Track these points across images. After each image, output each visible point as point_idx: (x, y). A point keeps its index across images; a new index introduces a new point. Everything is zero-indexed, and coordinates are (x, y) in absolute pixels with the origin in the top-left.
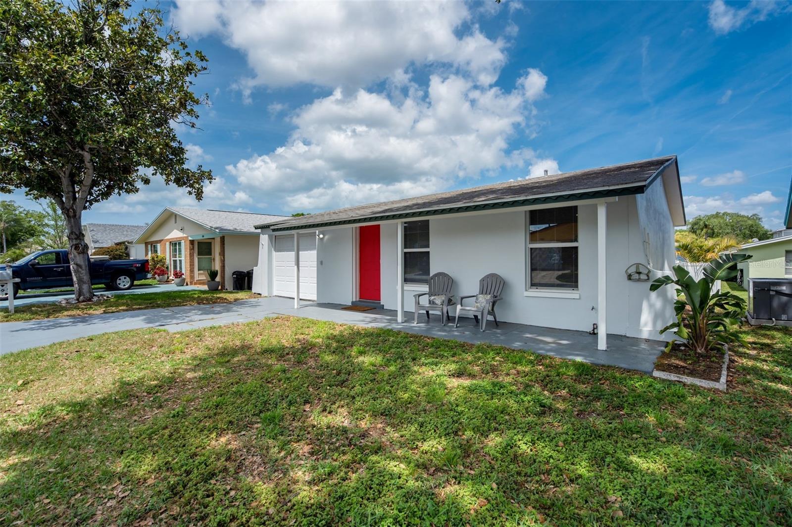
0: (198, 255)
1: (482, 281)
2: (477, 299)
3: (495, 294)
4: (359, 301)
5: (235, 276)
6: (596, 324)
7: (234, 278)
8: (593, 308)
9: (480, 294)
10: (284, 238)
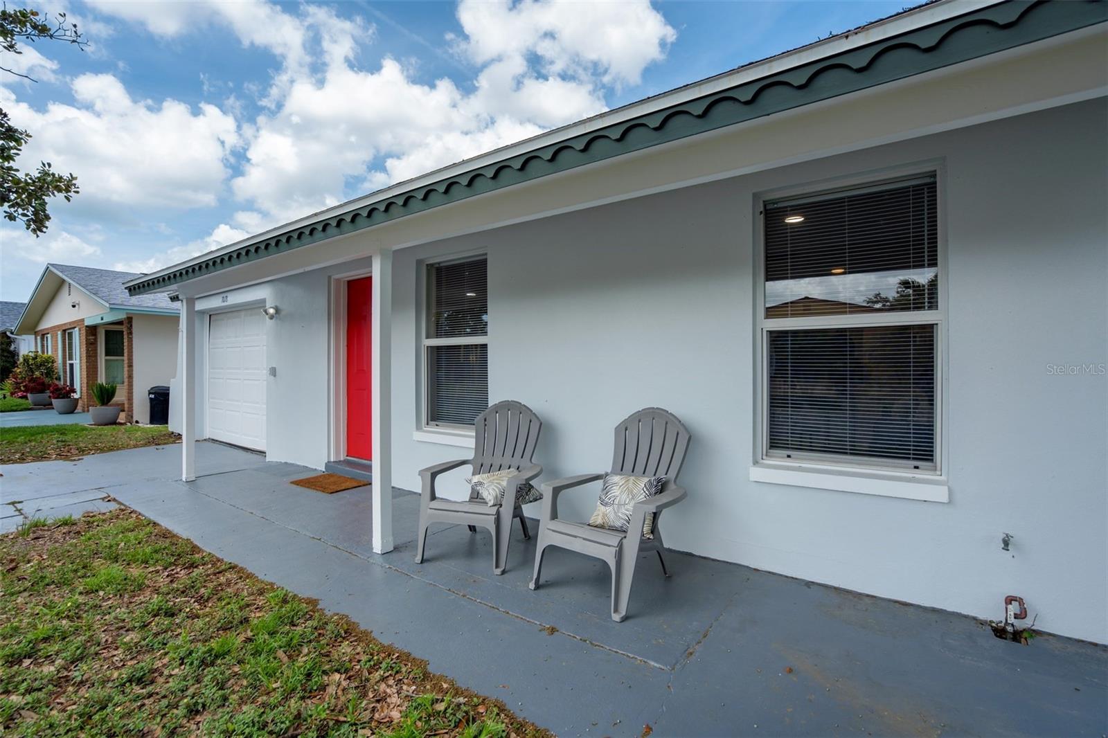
0: (106, 355)
1: (623, 430)
2: (605, 489)
3: (661, 474)
4: (346, 462)
5: (153, 396)
7: (151, 399)
8: (1006, 543)
9: (614, 472)
10: (223, 319)
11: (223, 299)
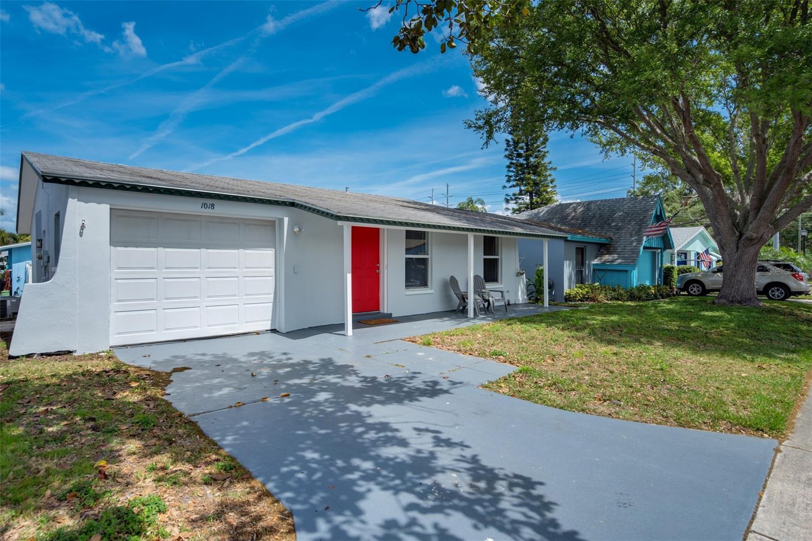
10: (152, 218)
11: (204, 206)
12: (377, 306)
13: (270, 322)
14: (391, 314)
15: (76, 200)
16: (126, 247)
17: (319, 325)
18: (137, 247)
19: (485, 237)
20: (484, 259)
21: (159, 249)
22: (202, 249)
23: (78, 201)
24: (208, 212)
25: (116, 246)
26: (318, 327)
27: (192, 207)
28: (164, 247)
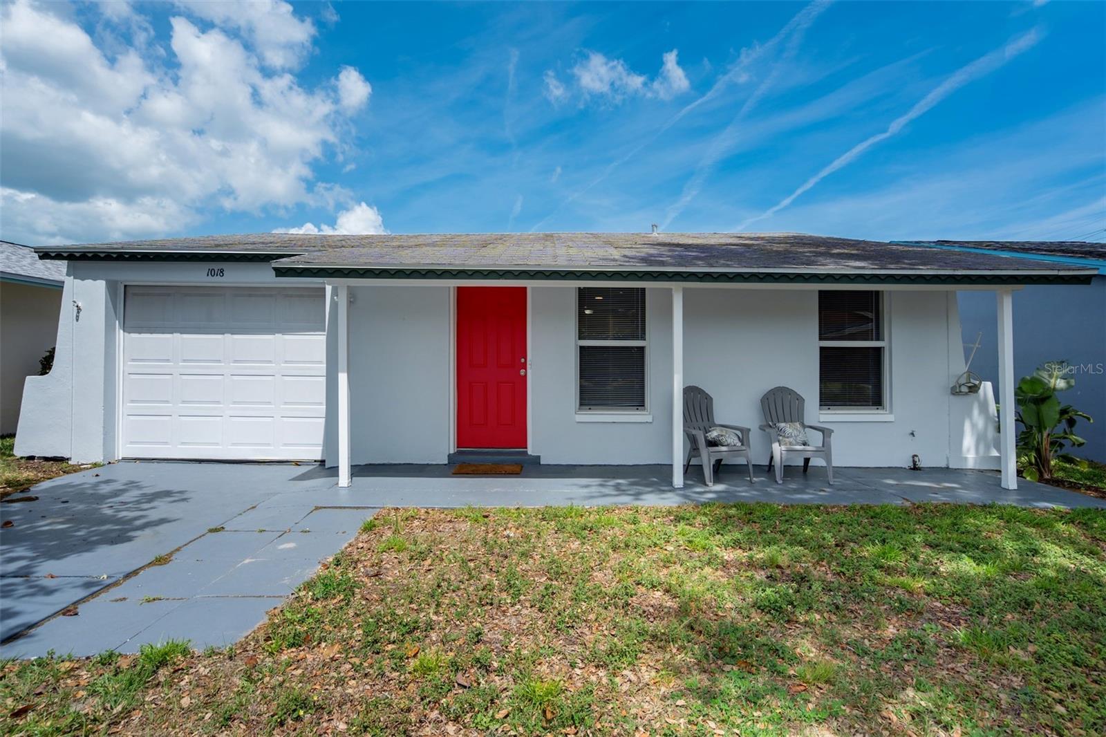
1: (765, 400)
4: (459, 453)
6: (916, 456)
8: (913, 434)
10: (169, 295)
11: (211, 273)
12: (520, 439)
13: (321, 448)
14: (539, 457)
15: (72, 277)
16: (140, 333)
17: (386, 462)
18: (151, 333)
19: (822, 294)
20: (822, 349)
21: (175, 335)
22: (226, 335)
23: (74, 278)
24: (216, 281)
25: (130, 333)
26: (384, 465)
27: (197, 276)
28: (181, 333)
